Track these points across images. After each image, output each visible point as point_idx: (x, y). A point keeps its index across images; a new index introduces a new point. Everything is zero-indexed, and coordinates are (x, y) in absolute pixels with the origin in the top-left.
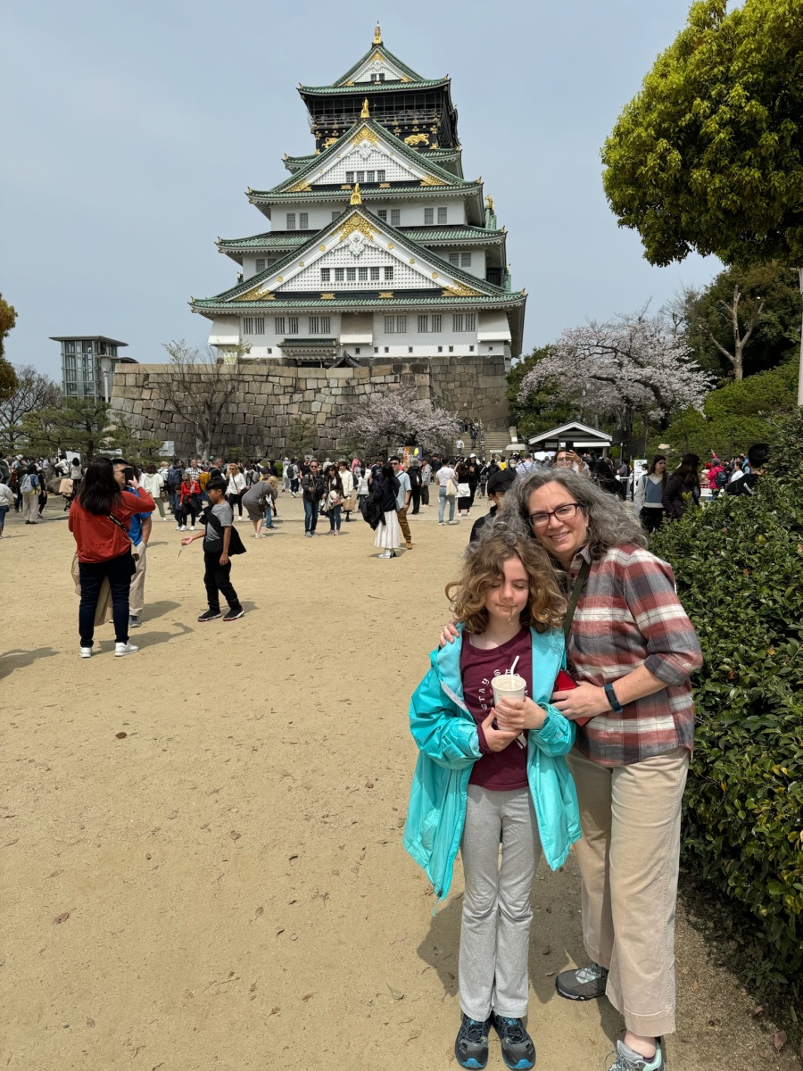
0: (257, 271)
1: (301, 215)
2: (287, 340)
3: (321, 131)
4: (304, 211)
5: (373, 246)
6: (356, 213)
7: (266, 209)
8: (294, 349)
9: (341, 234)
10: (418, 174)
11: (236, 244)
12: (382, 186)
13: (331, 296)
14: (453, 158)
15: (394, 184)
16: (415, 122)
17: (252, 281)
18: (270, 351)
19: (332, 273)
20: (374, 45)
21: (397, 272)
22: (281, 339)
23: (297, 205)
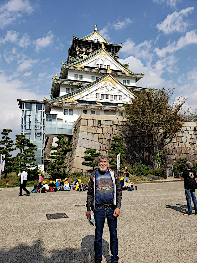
1: (80, 75)
5: (116, 88)
6: (110, 76)
9: (104, 82)
10: (121, 68)
13: (100, 104)
15: (114, 71)
19: (100, 95)
21: (124, 98)
23: (79, 72)
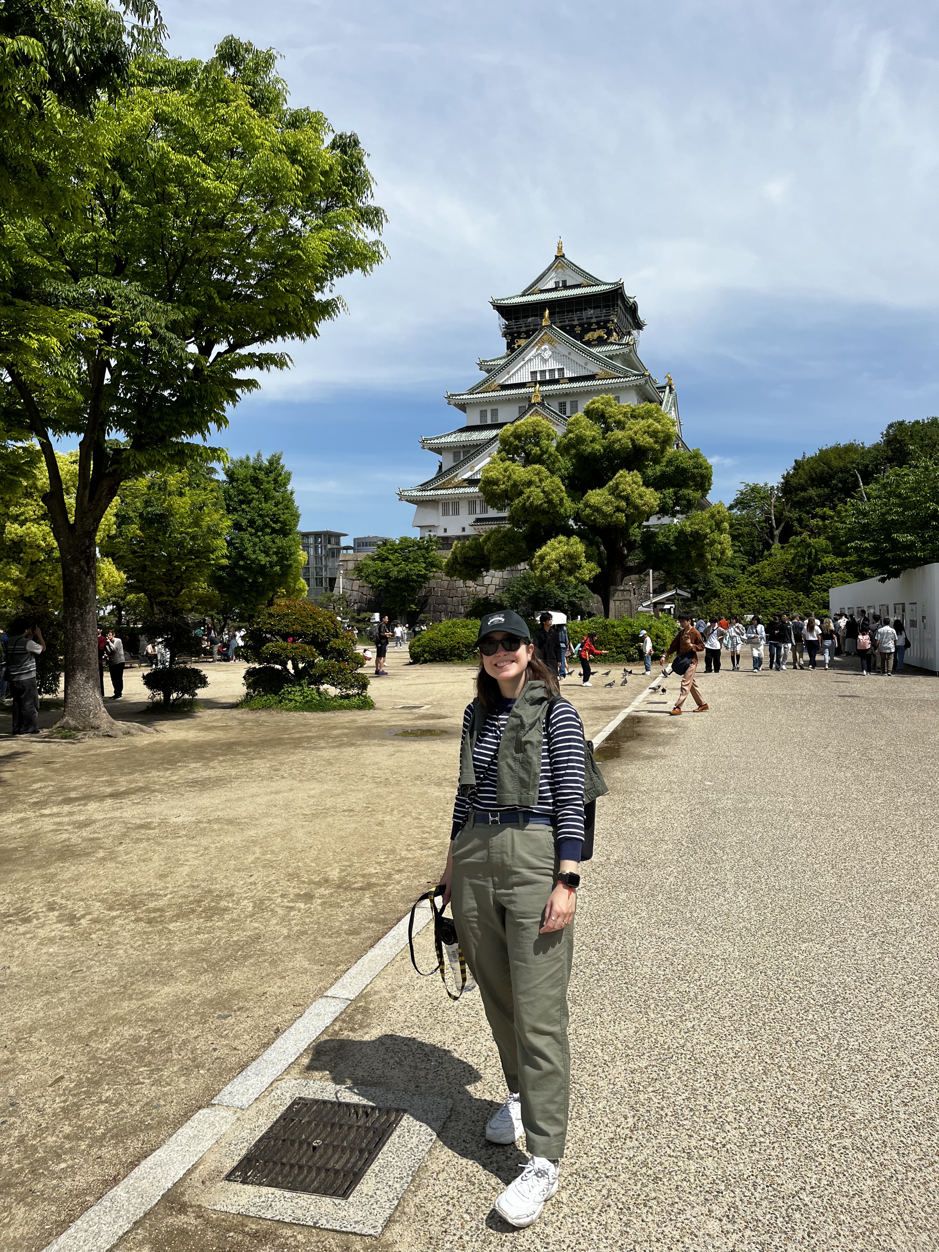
0: (454, 461)
1: (492, 410)
2: (478, 520)
3: (511, 334)
4: (494, 407)
6: (536, 409)
7: (463, 407)
8: (483, 527)
10: (594, 368)
11: (436, 441)
12: (562, 381)
14: (627, 350)
15: (572, 380)
16: (594, 320)
17: (450, 470)
18: (464, 529)
20: (557, 257)
22: (473, 518)
23: (489, 402)
